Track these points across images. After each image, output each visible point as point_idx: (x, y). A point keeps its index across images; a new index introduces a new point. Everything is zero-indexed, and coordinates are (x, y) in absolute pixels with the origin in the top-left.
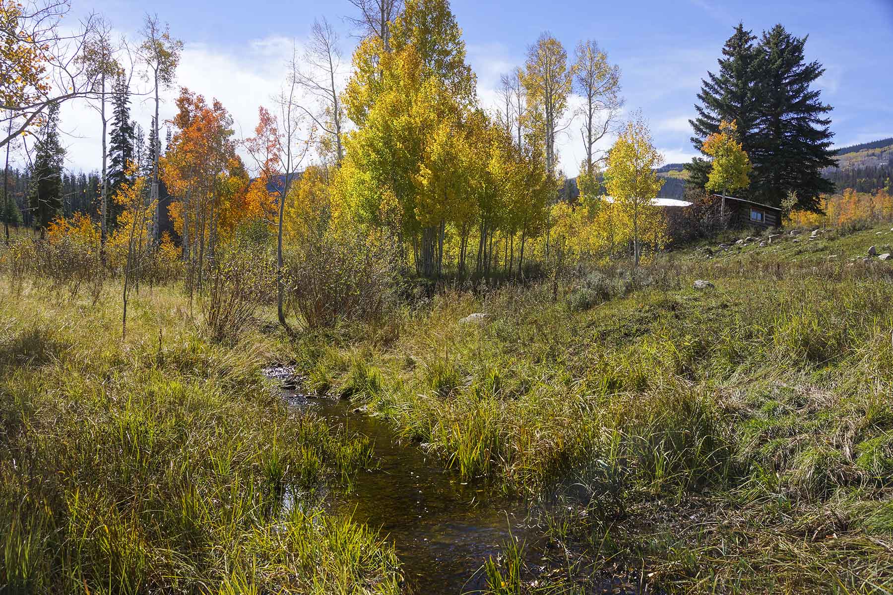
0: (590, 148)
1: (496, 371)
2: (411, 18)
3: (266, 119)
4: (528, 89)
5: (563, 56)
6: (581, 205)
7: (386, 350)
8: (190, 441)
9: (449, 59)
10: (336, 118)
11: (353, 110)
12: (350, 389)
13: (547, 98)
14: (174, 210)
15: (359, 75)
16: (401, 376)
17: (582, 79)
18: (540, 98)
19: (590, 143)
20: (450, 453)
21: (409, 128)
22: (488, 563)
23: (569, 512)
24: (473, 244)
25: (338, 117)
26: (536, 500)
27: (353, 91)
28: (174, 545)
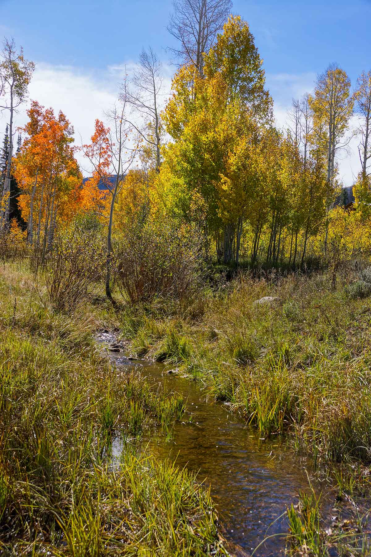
0: (365, 163)
1: (286, 346)
2: (222, 50)
3: (101, 130)
4: (316, 112)
5: (348, 84)
6: (355, 209)
7: (194, 324)
8: (40, 390)
9: (252, 84)
10: (156, 132)
11: (171, 126)
12: (165, 354)
13: (331, 119)
14: (22, 201)
15: (177, 96)
16: (207, 345)
17: (362, 104)
18: (324, 119)
19: (366, 159)
20: (249, 413)
21: (215, 142)
22: (290, 509)
23: (353, 471)
24: (264, 239)
25: (158, 131)
26: (323, 457)
27: (172, 110)
28: (31, 478)
